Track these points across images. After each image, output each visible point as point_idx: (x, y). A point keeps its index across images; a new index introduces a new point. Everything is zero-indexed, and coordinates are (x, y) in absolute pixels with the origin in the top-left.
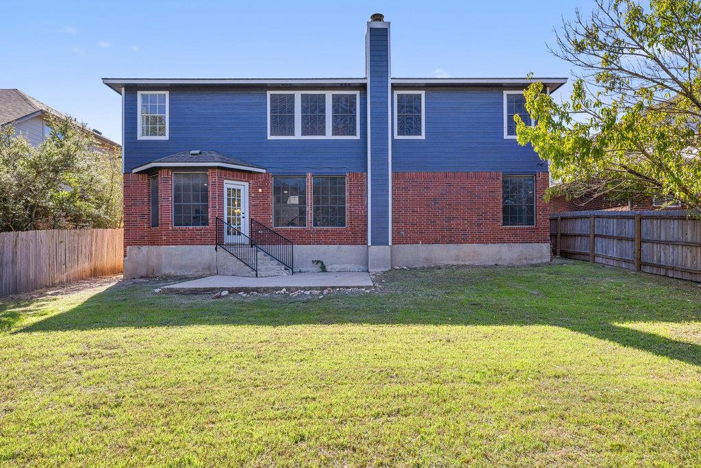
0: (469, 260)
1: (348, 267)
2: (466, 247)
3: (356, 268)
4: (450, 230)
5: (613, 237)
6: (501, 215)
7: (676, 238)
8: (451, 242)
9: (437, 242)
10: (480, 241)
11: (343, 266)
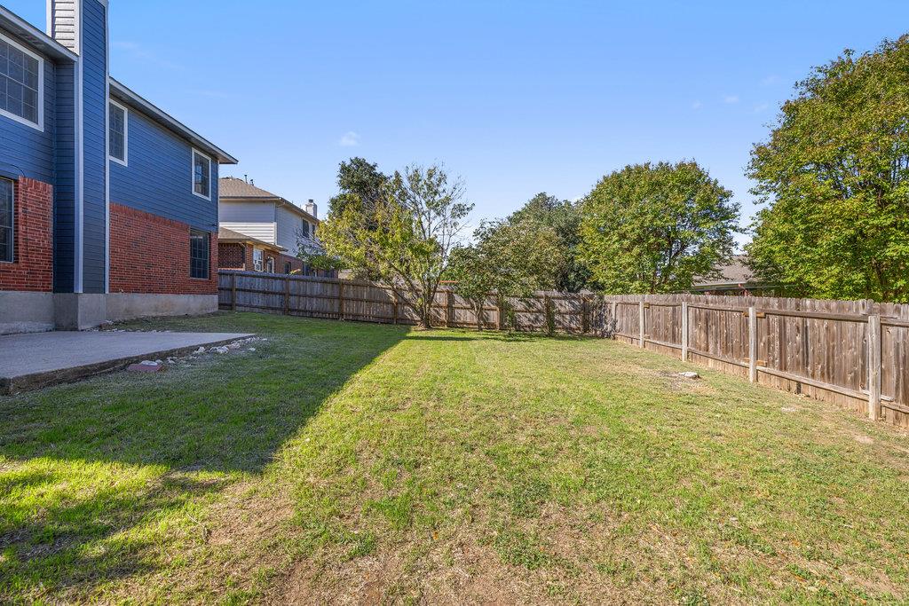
0: (167, 311)
1: (23, 326)
2: (163, 297)
3: (35, 326)
4: (149, 278)
5: (259, 292)
6: (189, 267)
7: (319, 293)
8: (150, 291)
9: (137, 291)
10: (174, 292)
11: (13, 325)
